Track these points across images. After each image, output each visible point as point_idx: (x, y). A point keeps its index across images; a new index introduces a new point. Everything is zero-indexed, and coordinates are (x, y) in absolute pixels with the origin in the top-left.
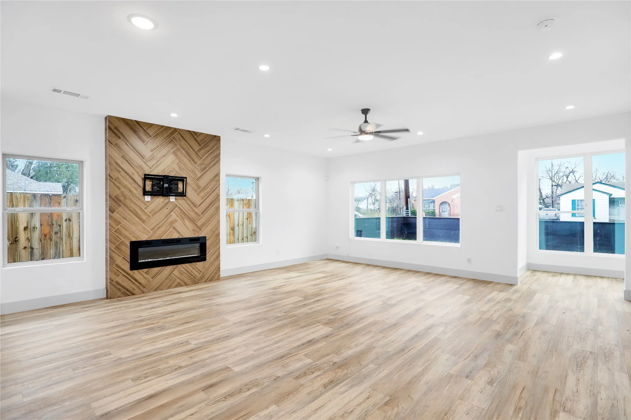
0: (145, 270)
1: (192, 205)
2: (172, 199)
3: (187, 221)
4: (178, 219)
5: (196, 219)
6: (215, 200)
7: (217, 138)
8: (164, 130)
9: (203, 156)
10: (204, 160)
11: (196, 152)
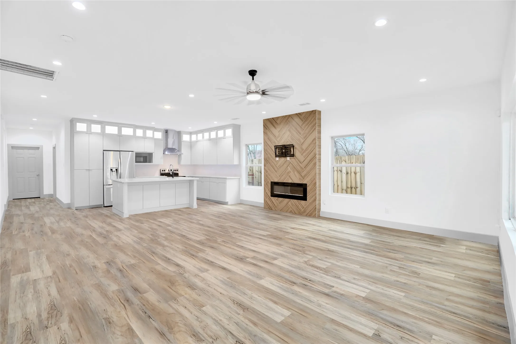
0: (277, 198)
1: (299, 162)
2: (288, 158)
3: (296, 173)
4: (291, 171)
5: (301, 171)
6: (313, 158)
7: (314, 112)
8: (284, 117)
9: (304, 128)
10: (305, 130)
11: (300, 127)
